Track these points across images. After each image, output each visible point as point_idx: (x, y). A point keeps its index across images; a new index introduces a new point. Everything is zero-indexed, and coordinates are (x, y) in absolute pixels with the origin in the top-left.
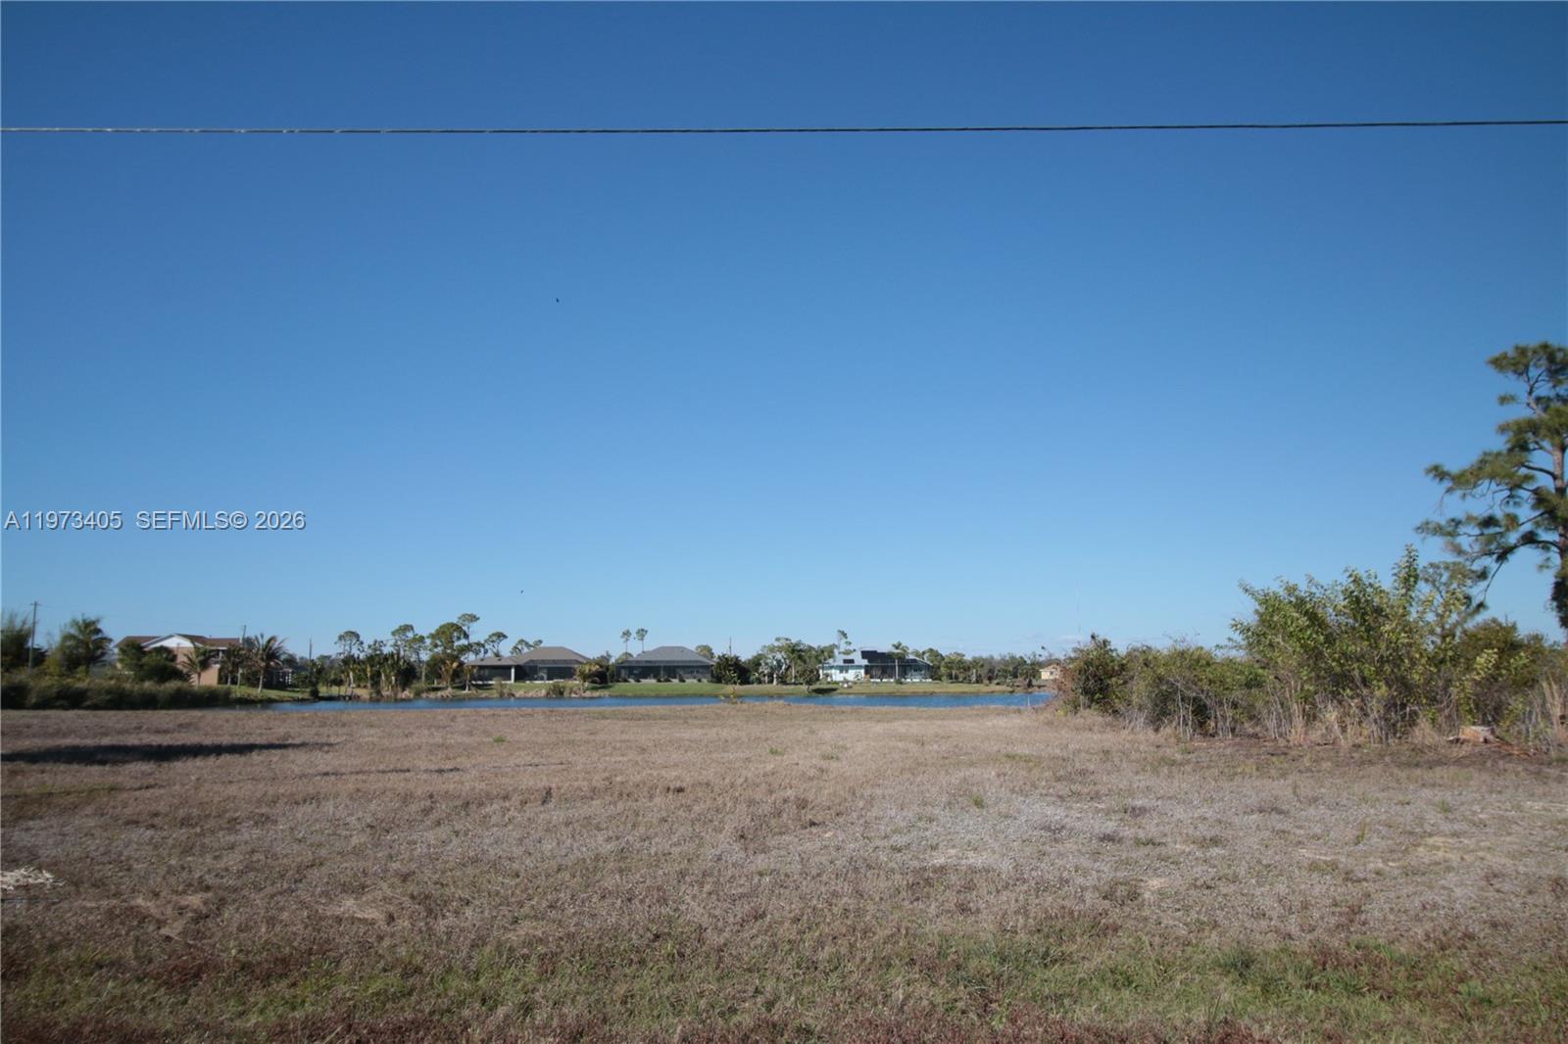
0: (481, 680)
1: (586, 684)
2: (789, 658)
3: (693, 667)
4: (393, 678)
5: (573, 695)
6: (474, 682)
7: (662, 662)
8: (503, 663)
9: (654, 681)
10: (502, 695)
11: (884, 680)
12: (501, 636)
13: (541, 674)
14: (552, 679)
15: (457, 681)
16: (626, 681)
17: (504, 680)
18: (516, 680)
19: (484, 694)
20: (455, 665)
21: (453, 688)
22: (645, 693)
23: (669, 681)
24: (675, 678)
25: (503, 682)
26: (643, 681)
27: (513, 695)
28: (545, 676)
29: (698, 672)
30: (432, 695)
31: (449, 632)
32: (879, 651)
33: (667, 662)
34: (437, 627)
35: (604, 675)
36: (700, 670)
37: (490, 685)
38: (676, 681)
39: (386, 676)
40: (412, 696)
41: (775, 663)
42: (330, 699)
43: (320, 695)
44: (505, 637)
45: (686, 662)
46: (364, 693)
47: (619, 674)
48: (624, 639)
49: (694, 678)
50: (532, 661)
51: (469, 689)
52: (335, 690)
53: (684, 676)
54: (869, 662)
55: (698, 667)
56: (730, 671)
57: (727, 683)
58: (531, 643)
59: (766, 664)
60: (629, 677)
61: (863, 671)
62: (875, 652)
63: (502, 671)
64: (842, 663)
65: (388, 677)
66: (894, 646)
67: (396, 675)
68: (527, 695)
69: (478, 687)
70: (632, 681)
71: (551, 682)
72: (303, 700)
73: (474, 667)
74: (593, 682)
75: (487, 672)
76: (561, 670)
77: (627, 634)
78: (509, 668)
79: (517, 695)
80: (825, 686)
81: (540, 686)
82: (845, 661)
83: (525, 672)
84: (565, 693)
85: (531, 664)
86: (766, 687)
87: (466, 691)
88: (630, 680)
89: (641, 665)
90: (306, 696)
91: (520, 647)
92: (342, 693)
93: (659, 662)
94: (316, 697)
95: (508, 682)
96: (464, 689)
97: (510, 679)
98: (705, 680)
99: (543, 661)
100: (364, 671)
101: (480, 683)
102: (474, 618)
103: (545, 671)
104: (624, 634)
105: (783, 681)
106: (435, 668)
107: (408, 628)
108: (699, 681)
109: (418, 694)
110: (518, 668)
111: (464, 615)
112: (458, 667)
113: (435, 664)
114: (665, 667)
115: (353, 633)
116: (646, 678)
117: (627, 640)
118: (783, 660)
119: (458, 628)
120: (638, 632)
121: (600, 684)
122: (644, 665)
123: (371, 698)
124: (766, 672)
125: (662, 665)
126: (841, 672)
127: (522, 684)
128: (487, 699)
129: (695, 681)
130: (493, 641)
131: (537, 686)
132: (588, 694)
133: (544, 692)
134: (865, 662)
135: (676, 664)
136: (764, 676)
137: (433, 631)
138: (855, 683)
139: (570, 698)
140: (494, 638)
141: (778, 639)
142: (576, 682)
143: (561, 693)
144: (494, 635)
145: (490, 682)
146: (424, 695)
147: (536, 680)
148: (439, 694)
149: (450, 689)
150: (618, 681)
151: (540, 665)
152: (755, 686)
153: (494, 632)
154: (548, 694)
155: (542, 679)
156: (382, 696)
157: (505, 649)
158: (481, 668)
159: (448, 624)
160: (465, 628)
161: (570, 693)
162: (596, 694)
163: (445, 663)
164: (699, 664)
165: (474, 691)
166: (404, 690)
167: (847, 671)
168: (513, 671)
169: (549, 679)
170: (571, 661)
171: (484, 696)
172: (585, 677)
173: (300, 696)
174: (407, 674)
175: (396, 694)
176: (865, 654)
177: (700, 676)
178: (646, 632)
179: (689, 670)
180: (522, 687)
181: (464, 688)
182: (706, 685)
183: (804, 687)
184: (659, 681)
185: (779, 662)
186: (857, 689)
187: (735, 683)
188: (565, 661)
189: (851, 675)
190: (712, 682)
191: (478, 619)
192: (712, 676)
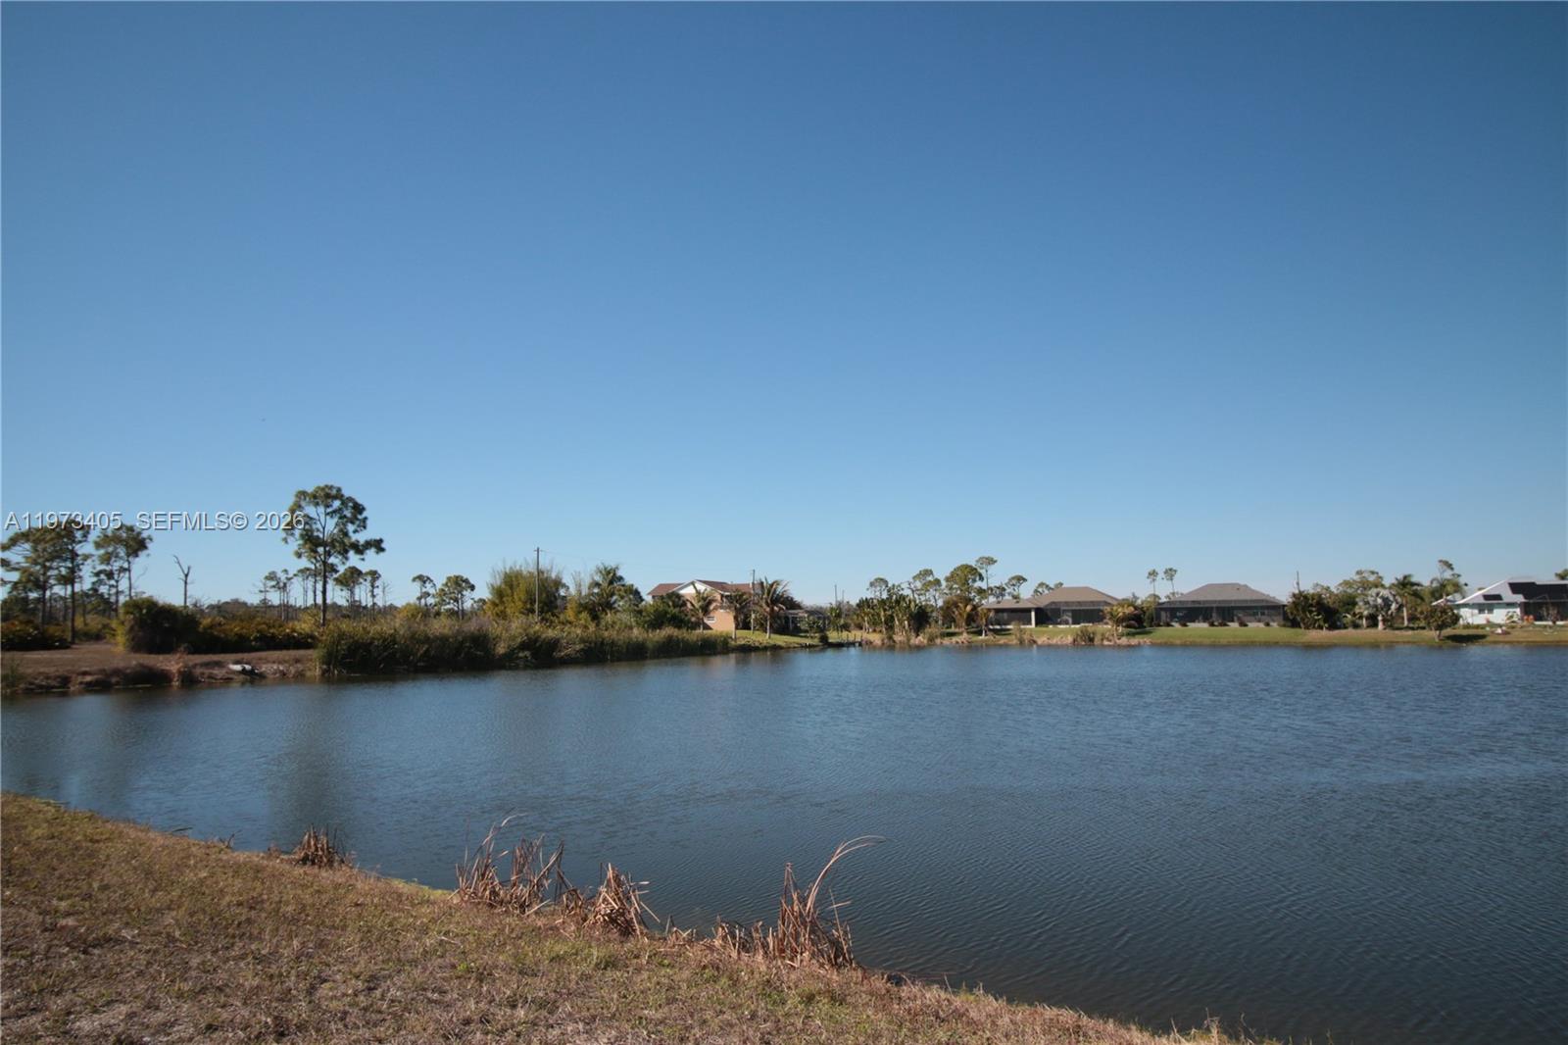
0: (999, 624)
1: (1120, 629)
2: (1398, 594)
3: (1256, 608)
4: (906, 622)
5: (1106, 643)
6: (991, 627)
7: (1215, 602)
8: (1020, 605)
9: (1205, 625)
10: (1021, 642)
11: (1559, 623)
12: (1020, 579)
13: (1065, 617)
14: (1079, 624)
15: (974, 625)
16: (1168, 625)
17: (1024, 624)
18: (1037, 624)
19: (1002, 640)
20: (969, 608)
21: (968, 633)
22: (1198, 640)
23: (1226, 625)
24: (1233, 621)
25: (1022, 627)
26: (1191, 625)
27: (1035, 642)
28: (1070, 620)
29: (1263, 614)
30: (946, 641)
31: (967, 574)
32: (1538, 583)
33: (1220, 602)
34: (952, 570)
35: (1141, 619)
36: (1266, 612)
37: (1009, 630)
38: (1234, 625)
39: (899, 620)
40: (925, 641)
41: (1379, 601)
42: (839, 646)
43: (830, 641)
44: (1025, 580)
45: (1246, 601)
46: (876, 638)
47: (1159, 617)
48: (1149, 580)
49: (1259, 621)
50: (1053, 603)
51: (986, 635)
52: (844, 636)
53: (1245, 619)
54: (1525, 598)
55: (1262, 607)
56: (1311, 612)
57: (1307, 628)
58: (1052, 586)
59: (1367, 603)
60: (1172, 621)
61: (1518, 610)
62: (1533, 584)
63: (1020, 614)
64: (1482, 601)
65: (901, 622)
66: (1557, 575)
67: (908, 619)
68: (1050, 642)
69: (996, 632)
70: (1177, 625)
71: (1078, 626)
72: (810, 646)
73: (989, 610)
74: (1128, 626)
75: (1005, 615)
76: (1089, 612)
77: (1153, 574)
78: (1028, 611)
79: (1039, 642)
80: (1465, 632)
81: (1065, 632)
82: (1486, 597)
83: (1046, 616)
84: (1096, 640)
85: (1053, 607)
86: (1365, 633)
87: (983, 637)
88: (1173, 624)
89: (1185, 606)
90: (816, 642)
91: (1040, 590)
92: (851, 639)
93: (1207, 602)
94: (826, 644)
95: (1028, 627)
96: (981, 635)
97: (1029, 623)
98: (1274, 625)
99: (1067, 603)
100: (879, 615)
101: (998, 627)
102: (991, 561)
103: (1070, 614)
104: (1150, 574)
105: (1391, 623)
106: (948, 613)
107: (929, 572)
108: (1268, 625)
109: (931, 639)
110: (1038, 611)
111: (981, 558)
112: (972, 610)
113: (948, 608)
114: (1218, 608)
115: (882, 580)
116: (1194, 621)
117: (1154, 580)
118: (1391, 598)
119: (973, 570)
120: (1166, 572)
121: (1139, 628)
122: (1189, 606)
123: (883, 644)
124: (1366, 613)
125: (1214, 605)
126: (1481, 611)
127: (1044, 629)
128: (1006, 646)
129: (1261, 625)
130: (1014, 585)
131: (1062, 631)
132: (1124, 641)
133: (1070, 639)
134: (1520, 598)
135: (1233, 605)
136: (1361, 617)
137: (948, 575)
138: (1513, 628)
139: (1103, 645)
140: (1014, 582)
141: (1359, 573)
142: (1106, 627)
143: (1091, 640)
144: (1013, 578)
145: (1009, 627)
146: (938, 641)
147: (1060, 624)
148: (954, 639)
149: (965, 635)
150: (1159, 625)
151: (1063, 608)
152: (1351, 631)
153: (1014, 575)
154: (1074, 641)
155: (1067, 623)
156: (894, 641)
157: (1026, 592)
158: (998, 611)
159: (962, 566)
160: (983, 572)
161: (1102, 640)
162: (1134, 641)
163: (957, 607)
164: (1264, 604)
165: (990, 637)
166: (918, 635)
167: (1491, 611)
168: (1033, 614)
169: (1074, 623)
170: (1099, 603)
171: (1002, 642)
172: (1118, 621)
173: (808, 642)
174: (920, 618)
175: (909, 640)
176: (1516, 588)
177: (1266, 618)
178: (1175, 571)
179: (1251, 612)
180: (1044, 633)
181: (979, 633)
182: (1276, 630)
183: (1433, 634)
184: (1212, 625)
185: (1385, 600)
186: (1517, 635)
187: (1321, 628)
188: (1092, 603)
189: (1499, 616)
190: (1284, 626)
191: (996, 561)
192: (1286, 618)
